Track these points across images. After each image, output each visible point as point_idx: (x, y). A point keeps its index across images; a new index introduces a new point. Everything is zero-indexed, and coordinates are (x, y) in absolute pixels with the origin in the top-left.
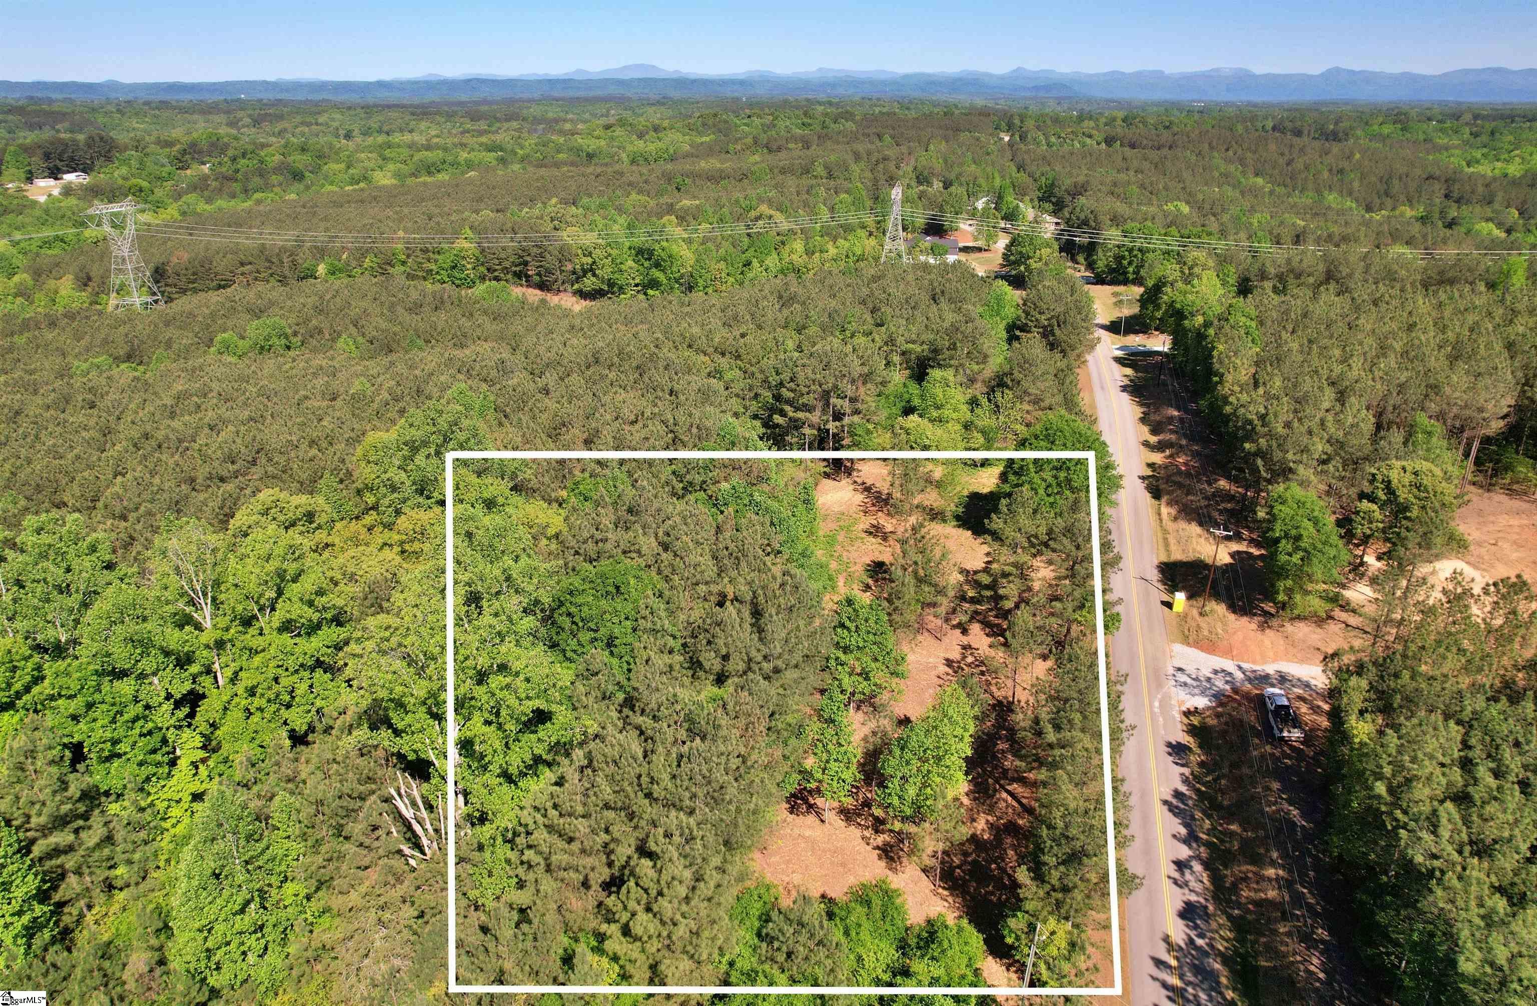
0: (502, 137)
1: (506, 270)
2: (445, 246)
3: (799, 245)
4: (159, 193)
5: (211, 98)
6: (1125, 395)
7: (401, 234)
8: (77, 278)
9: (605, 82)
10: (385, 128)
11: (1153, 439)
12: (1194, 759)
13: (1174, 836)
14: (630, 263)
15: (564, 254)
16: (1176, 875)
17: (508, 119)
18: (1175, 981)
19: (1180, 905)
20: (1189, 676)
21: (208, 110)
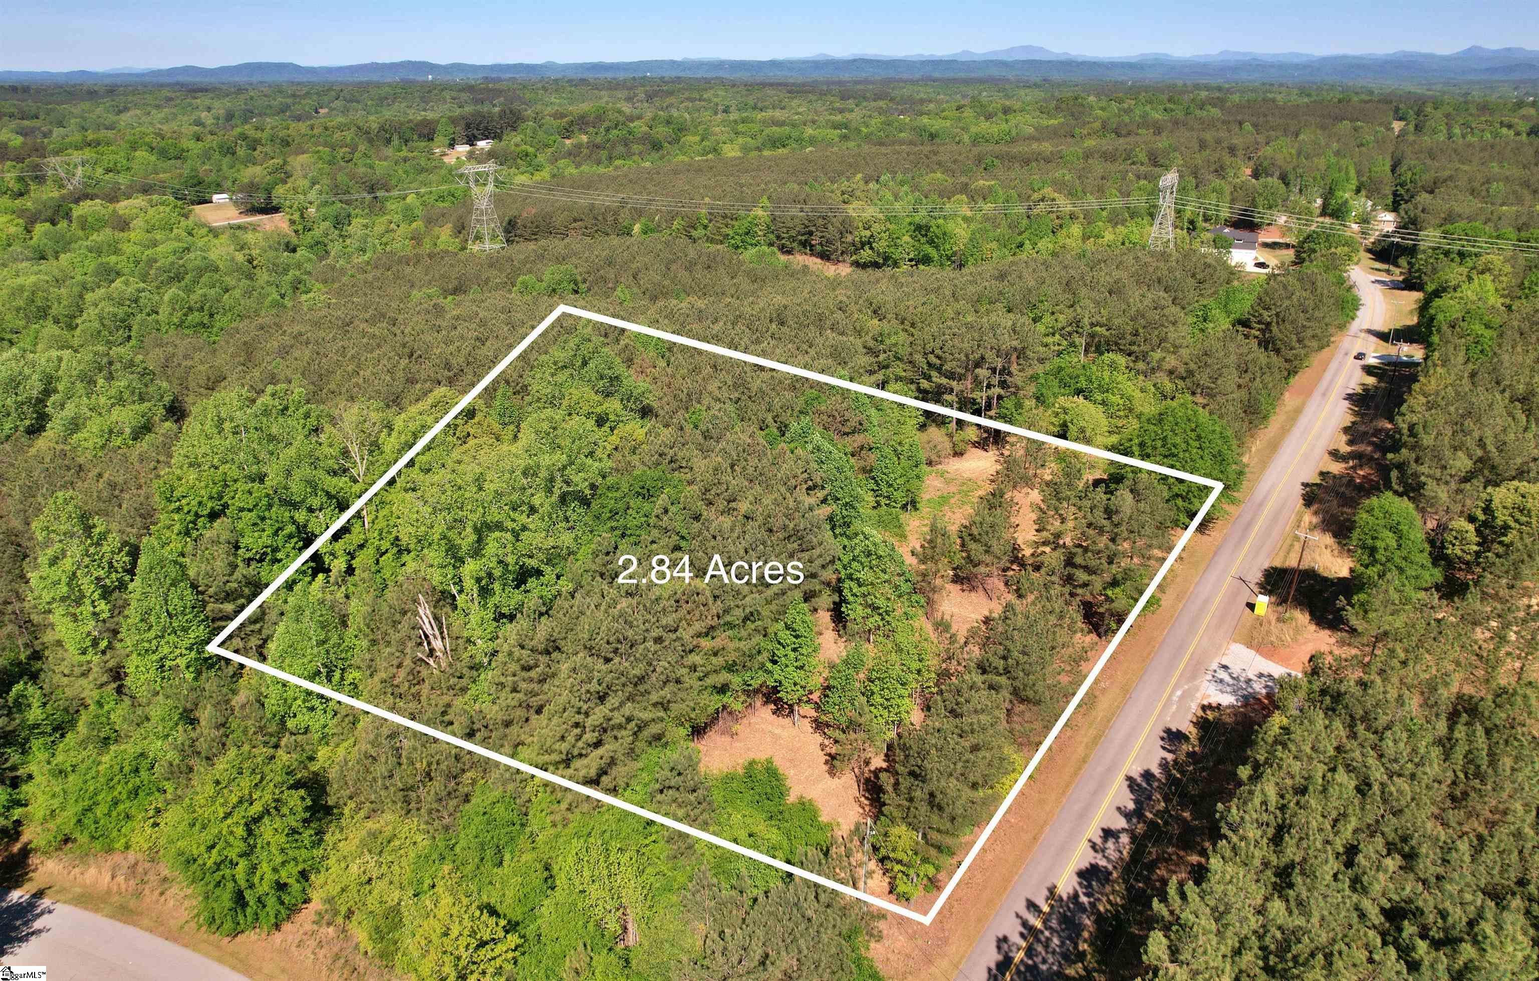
0: (855, 116)
1: (793, 239)
2: (742, 213)
3: (1076, 230)
4: (541, 158)
5: (621, 76)
6: (1346, 403)
7: (707, 200)
8: (455, 227)
9: (989, 63)
10: (760, 105)
11: (1345, 449)
12: (1185, 748)
13: (1119, 809)
14: (906, 238)
15: (847, 227)
16: (1098, 841)
17: (878, 97)
18: (1038, 924)
19: (1085, 865)
20: (1230, 675)
21: (613, 86)
